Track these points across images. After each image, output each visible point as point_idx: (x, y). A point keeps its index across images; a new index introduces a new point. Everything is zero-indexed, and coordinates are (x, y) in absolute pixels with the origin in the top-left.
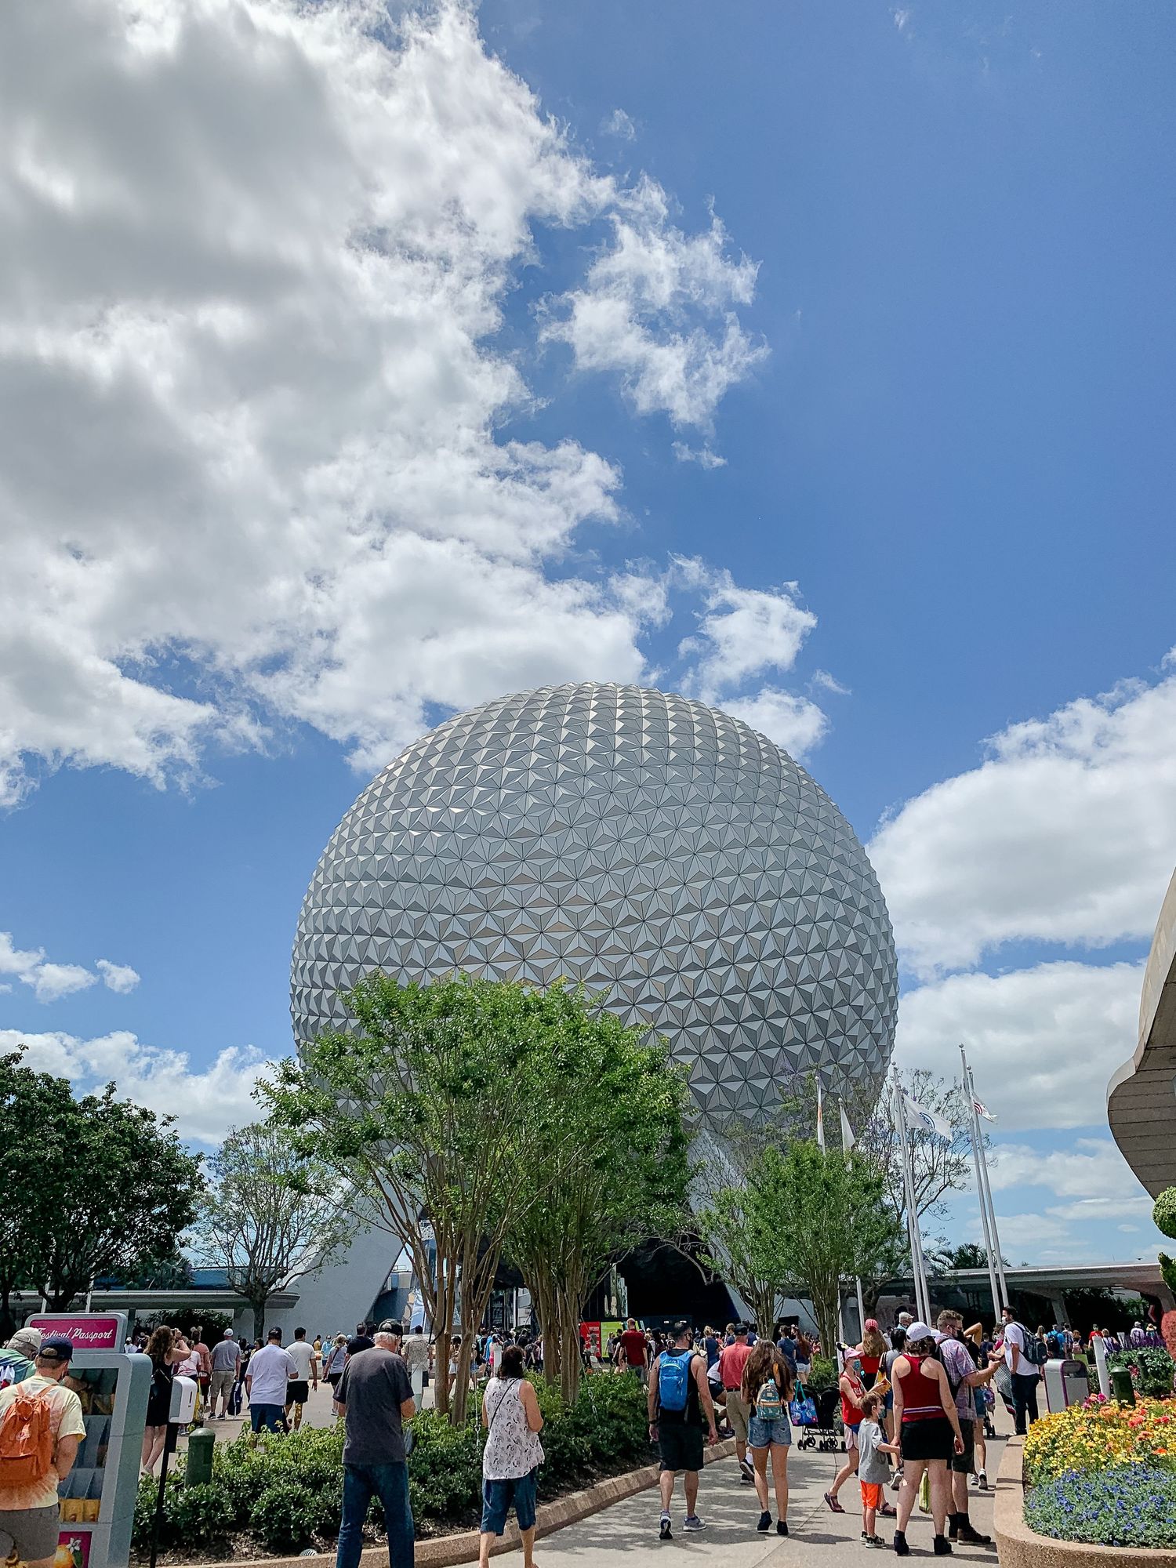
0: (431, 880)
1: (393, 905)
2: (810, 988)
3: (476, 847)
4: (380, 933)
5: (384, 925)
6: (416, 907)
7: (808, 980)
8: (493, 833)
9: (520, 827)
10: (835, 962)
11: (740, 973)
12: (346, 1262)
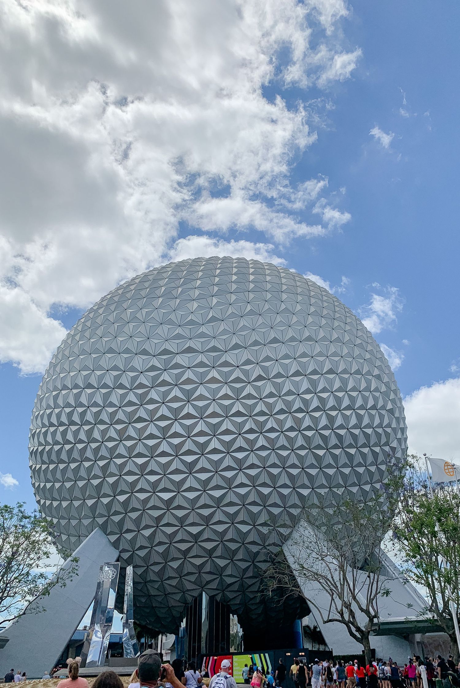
0: (127, 351)
1: (101, 368)
2: (342, 432)
3: (159, 331)
4: (90, 386)
5: (93, 381)
6: (115, 368)
7: (341, 427)
8: (171, 322)
9: (189, 318)
10: (360, 418)
11: (295, 419)
12: (45, 610)
